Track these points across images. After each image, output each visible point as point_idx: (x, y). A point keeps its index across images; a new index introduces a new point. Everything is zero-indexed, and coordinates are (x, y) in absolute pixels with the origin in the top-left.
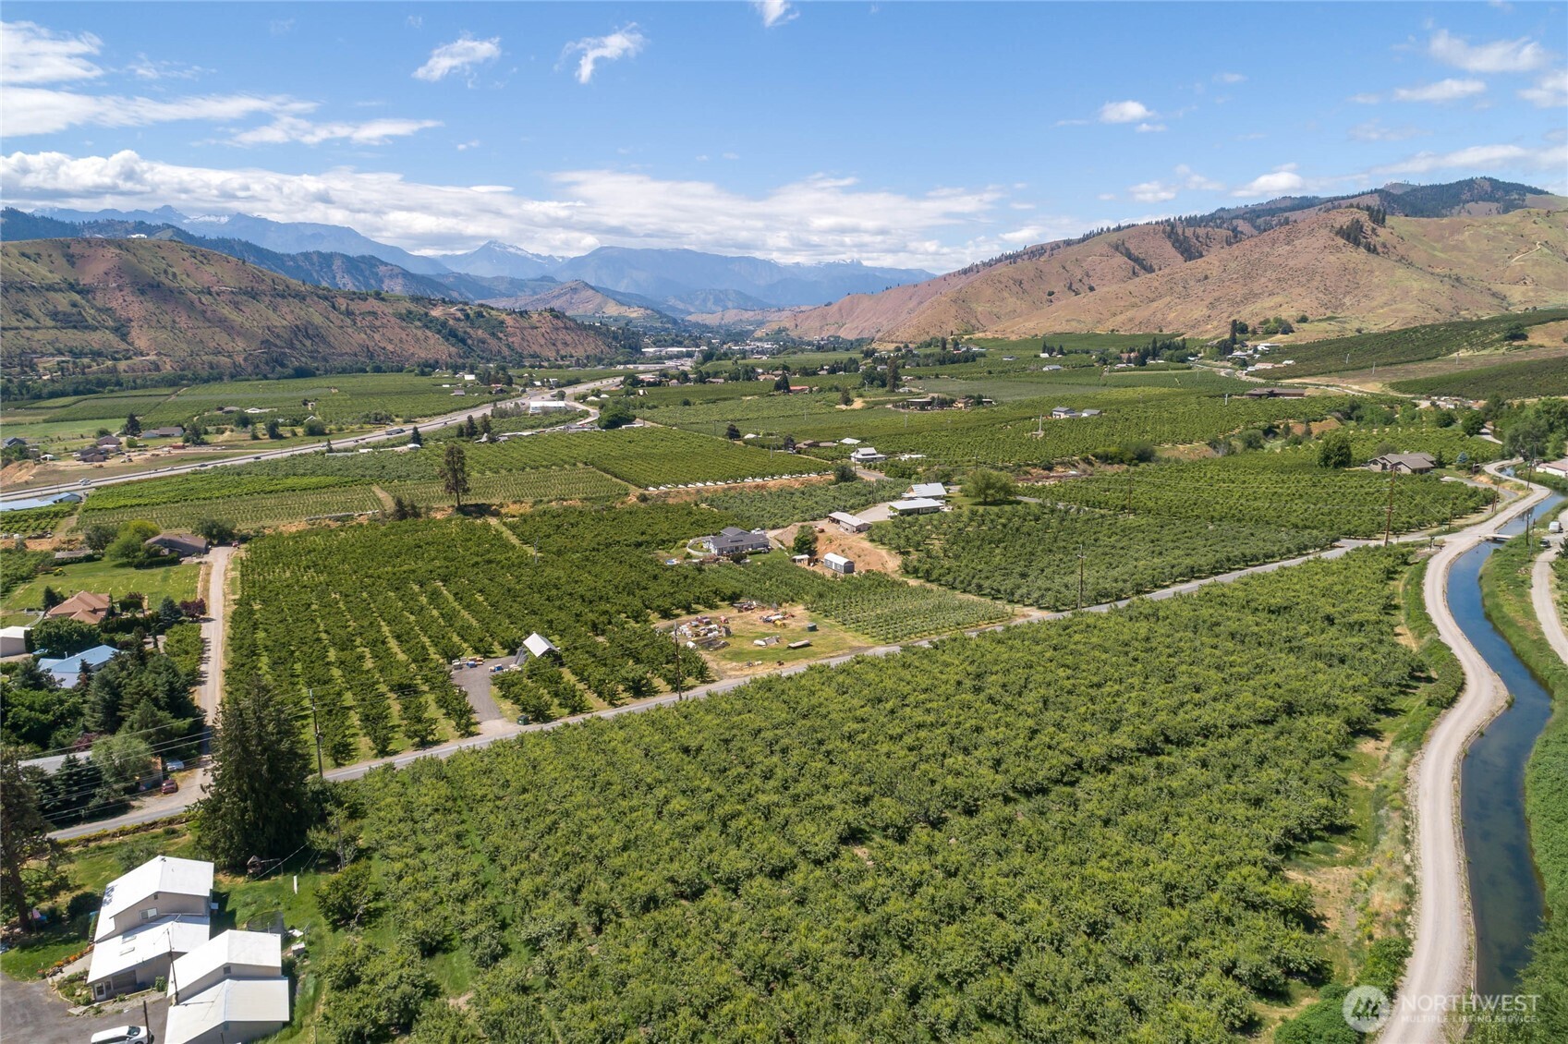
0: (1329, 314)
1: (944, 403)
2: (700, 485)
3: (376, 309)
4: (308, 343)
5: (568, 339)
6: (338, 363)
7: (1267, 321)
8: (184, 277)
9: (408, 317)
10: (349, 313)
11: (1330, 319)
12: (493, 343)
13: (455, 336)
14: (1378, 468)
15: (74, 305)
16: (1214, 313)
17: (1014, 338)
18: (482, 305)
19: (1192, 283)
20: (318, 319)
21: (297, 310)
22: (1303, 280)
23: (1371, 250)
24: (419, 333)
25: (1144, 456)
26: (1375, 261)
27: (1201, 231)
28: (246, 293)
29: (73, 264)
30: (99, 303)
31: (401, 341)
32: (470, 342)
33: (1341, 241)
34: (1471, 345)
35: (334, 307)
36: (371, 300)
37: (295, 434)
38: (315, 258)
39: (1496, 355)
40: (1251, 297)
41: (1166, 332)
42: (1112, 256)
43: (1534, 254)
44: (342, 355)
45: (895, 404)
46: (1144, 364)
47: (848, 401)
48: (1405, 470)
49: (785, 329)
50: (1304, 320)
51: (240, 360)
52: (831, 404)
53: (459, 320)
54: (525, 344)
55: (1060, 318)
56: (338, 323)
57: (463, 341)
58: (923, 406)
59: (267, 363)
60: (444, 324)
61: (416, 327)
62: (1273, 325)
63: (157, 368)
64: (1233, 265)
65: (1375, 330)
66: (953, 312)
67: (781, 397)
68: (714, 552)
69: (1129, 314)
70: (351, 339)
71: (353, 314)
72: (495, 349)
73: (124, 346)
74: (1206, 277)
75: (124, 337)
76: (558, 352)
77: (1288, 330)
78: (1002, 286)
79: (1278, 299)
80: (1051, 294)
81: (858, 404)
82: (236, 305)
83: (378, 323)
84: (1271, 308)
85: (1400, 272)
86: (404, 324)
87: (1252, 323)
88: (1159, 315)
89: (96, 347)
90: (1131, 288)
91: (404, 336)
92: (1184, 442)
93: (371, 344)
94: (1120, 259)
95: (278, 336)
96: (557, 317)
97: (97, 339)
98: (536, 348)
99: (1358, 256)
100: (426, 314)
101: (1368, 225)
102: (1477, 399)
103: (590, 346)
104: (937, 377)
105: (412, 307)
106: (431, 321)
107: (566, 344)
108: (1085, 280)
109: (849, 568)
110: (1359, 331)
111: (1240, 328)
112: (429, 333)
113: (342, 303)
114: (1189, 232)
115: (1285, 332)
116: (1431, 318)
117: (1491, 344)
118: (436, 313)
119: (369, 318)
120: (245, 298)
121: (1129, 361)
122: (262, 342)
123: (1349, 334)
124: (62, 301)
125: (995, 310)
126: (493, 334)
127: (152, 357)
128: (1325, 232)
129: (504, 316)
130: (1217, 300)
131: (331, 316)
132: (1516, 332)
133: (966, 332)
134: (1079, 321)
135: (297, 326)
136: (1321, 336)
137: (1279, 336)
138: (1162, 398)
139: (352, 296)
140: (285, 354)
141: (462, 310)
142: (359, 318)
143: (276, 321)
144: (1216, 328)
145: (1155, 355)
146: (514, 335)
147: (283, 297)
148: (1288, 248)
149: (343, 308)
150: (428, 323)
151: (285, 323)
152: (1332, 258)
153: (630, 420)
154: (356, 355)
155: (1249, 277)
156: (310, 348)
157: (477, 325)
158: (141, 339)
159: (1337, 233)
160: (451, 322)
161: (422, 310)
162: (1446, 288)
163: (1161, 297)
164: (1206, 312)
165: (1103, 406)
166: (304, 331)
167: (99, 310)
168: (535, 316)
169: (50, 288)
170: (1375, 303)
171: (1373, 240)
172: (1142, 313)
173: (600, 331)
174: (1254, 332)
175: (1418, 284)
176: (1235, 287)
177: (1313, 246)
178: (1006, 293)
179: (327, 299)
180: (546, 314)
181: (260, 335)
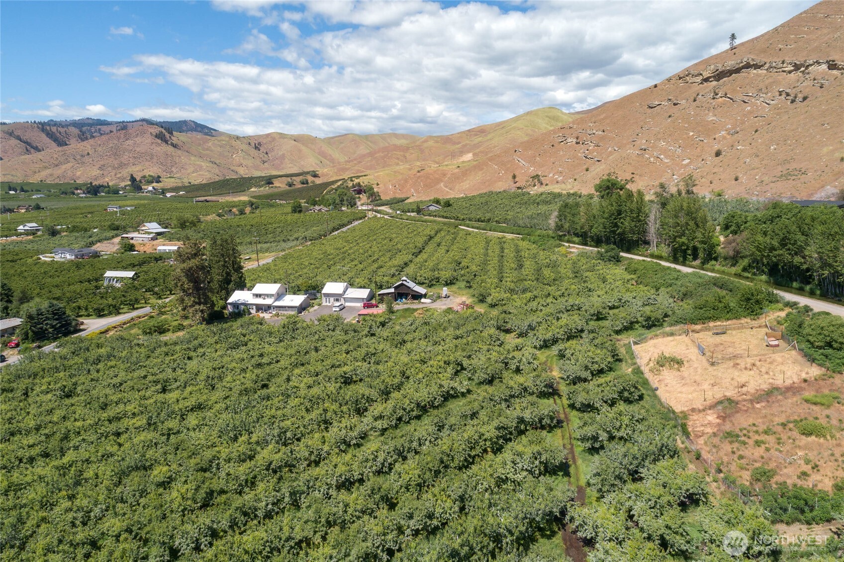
0: (169, 176)
7: (144, 177)
14: (312, 212)
19: (80, 157)
22: (148, 158)
23: (174, 146)
26: (179, 152)
27: (62, 130)
33: (159, 141)
34: (255, 186)
40: (123, 165)
41: (79, 182)
46: (96, 195)
48: (324, 211)
50: (161, 177)
62: (148, 178)
64: (100, 149)
65: (196, 183)
68: (70, 256)
69: (48, 171)
74: (88, 154)
77: (157, 181)
79: (140, 167)
85: (192, 158)
87: (138, 177)
88: (69, 172)
90: (40, 157)
94: (15, 141)
99: (170, 149)
101: (167, 135)
110: (189, 183)
111: (133, 179)
114: (54, 129)
116: (217, 179)
121: (84, 193)
128: (149, 135)
130: (104, 165)
132: (269, 181)
134: (12, 175)
136: (175, 185)
137: (155, 184)
148: (130, 142)
152: (158, 149)
155: (116, 155)
159: (156, 136)
162: (215, 167)
165: (133, 206)
170: (189, 172)
171: (173, 142)
172: (58, 171)
174: (142, 181)
175: (204, 164)
176: (111, 159)
177: (145, 142)
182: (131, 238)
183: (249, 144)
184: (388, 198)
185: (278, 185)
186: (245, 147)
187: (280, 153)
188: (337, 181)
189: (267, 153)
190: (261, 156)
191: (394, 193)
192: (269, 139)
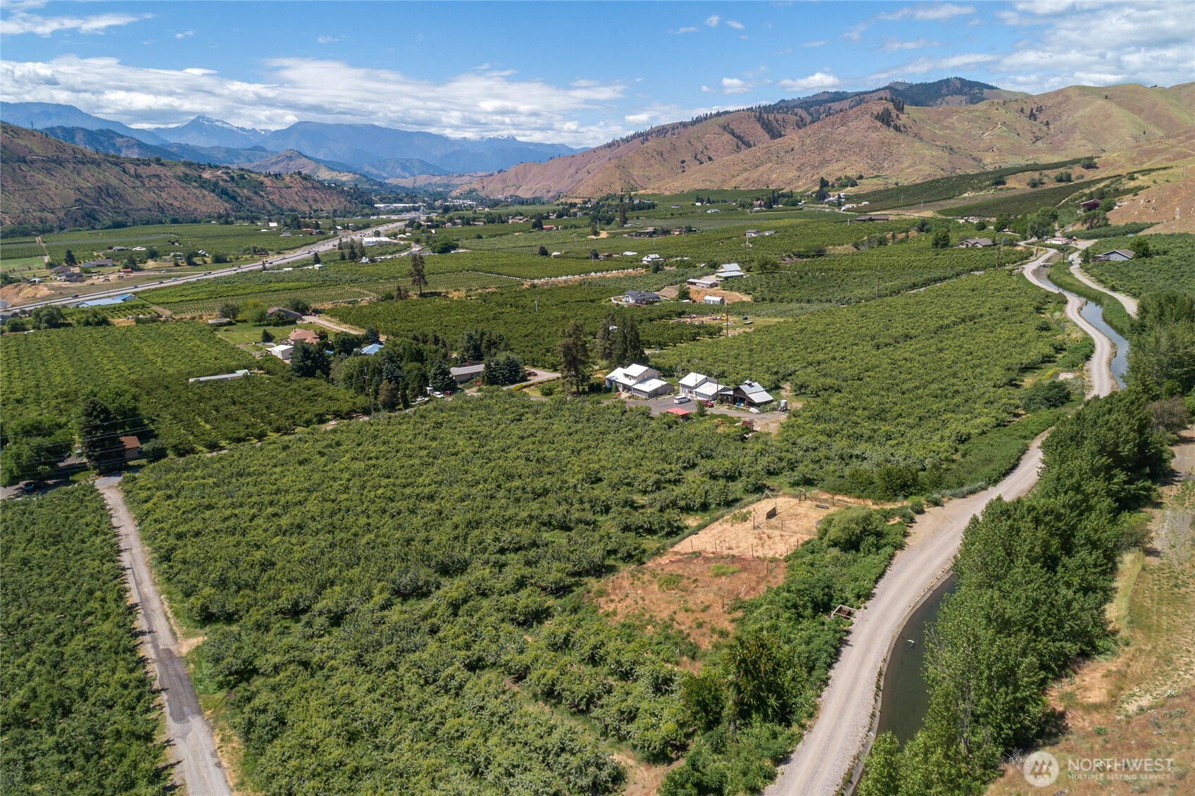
0: (875, 173)
1: (666, 232)
2: (564, 278)
3: (158, 173)
4: (111, 201)
5: (317, 196)
6: (136, 216)
7: (840, 179)
9: (185, 178)
10: (138, 176)
11: (876, 177)
13: (227, 194)
14: (964, 246)
16: (802, 174)
17: (667, 193)
18: (242, 169)
19: (782, 154)
20: (114, 182)
21: (96, 174)
22: (857, 150)
23: (897, 129)
24: (198, 192)
25: (820, 253)
26: (900, 137)
27: (779, 117)
28: (54, 161)
31: (184, 199)
32: (239, 199)
33: (879, 124)
34: (973, 189)
35: (124, 171)
36: (153, 165)
39: (989, 194)
40: (824, 162)
41: (771, 187)
42: (722, 134)
43: (997, 131)
44: (138, 210)
45: (629, 234)
47: (596, 233)
48: (979, 246)
49: (475, 190)
50: (861, 177)
51: (62, 215)
52: (582, 235)
53: (226, 181)
54: (283, 200)
55: (694, 179)
56: (130, 184)
58: (651, 235)
59: (83, 218)
60: (216, 185)
61: (194, 187)
62: (845, 181)
64: (808, 141)
65: (906, 183)
66: (618, 175)
68: (631, 301)
69: (745, 175)
70: (143, 198)
71: (141, 176)
72: (260, 204)
74: (792, 150)
76: (311, 207)
77: (854, 184)
78: (650, 156)
79: (842, 164)
80: (683, 162)
81: (604, 235)
82: (49, 172)
83: (162, 184)
84: (839, 170)
85: (917, 144)
86: (184, 185)
87: (831, 180)
88: (765, 176)
90: (742, 157)
91: (186, 195)
92: (839, 245)
93: (161, 201)
94: (727, 137)
95: (87, 196)
96: (305, 179)
98: (292, 204)
99: (890, 134)
100: (200, 176)
101: (894, 112)
102: (991, 217)
103: (336, 203)
104: (638, 218)
105: (187, 171)
106: (205, 183)
107: (315, 200)
108: (705, 151)
109: (722, 301)
110: (897, 184)
111: (824, 183)
112: (206, 193)
113: (131, 168)
114: (771, 117)
115: (852, 186)
116: (940, 174)
117: (985, 188)
118: (207, 175)
119: (155, 180)
120: (53, 165)
121: (760, 206)
122: (76, 201)
123: (891, 186)
125: (647, 174)
126: (256, 193)
128: (867, 117)
129: (262, 178)
130: (803, 165)
131: (124, 179)
132: (999, 179)
135: (99, 187)
136: (875, 188)
137: (849, 188)
138: (806, 225)
139: (137, 162)
140: (94, 209)
141: (227, 173)
142: (146, 181)
143: (81, 183)
144: (805, 184)
146: (273, 193)
147: (83, 163)
148: (845, 128)
149: (132, 172)
150: (203, 184)
151: (89, 184)
152: (874, 135)
153: (455, 247)
154: (150, 210)
155: (821, 149)
156: (113, 204)
157: (241, 185)
159: (876, 118)
160: (221, 183)
161: (196, 174)
162: (946, 155)
163: (762, 164)
164: (796, 173)
165: (777, 230)
166: (104, 191)
168: (288, 178)
170: (904, 166)
171: (899, 123)
172: (754, 175)
174: (833, 186)
175: (928, 153)
176: (813, 155)
177: (861, 127)
178: (652, 161)
179: (116, 164)
180: (297, 177)
181: (73, 196)
182: (695, 284)
183: (1022, 111)
184: (1122, 224)
185: (1012, 186)
186: (1010, 117)
187: (1070, 122)
188: (1102, 180)
189: (1047, 124)
190: (1035, 130)
191: (1141, 213)
192: (1060, 98)
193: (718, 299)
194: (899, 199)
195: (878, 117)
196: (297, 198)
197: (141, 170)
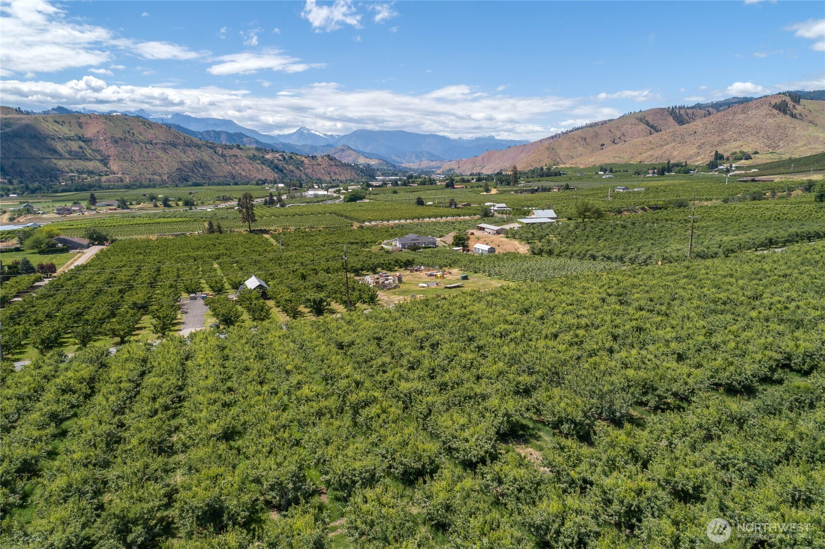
0: (771, 150)
1: (547, 189)
3: (237, 154)
4: (201, 170)
5: (337, 171)
6: (217, 180)
7: (735, 153)
8: (139, 135)
9: (253, 158)
10: (223, 156)
11: (772, 153)
12: (297, 172)
13: (278, 168)
15: (81, 148)
16: (701, 151)
17: (582, 167)
18: (293, 153)
19: (686, 136)
20: (207, 158)
21: (196, 153)
22: (754, 132)
23: (794, 116)
24: (259, 166)
26: (797, 123)
27: (689, 112)
28: (170, 144)
29: (81, 127)
30: (94, 147)
31: (249, 170)
32: (285, 171)
33: (776, 112)
35: (215, 152)
36: (234, 149)
37: (177, 205)
38: (212, 134)
40: (723, 142)
41: (671, 162)
42: (639, 125)
44: (218, 177)
46: (663, 174)
47: (487, 190)
49: (453, 169)
50: (756, 153)
51: (165, 178)
52: (478, 192)
53: (280, 160)
54: (314, 173)
55: (609, 156)
56: (217, 160)
57: (282, 171)
59: (179, 180)
60: (272, 162)
61: (258, 164)
62: (739, 155)
63: (122, 180)
64: (710, 126)
66: (547, 155)
67: (449, 190)
68: (399, 245)
69: (650, 153)
70: (223, 169)
71: (225, 156)
72: (298, 175)
73: (106, 169)
74: (695, 132)
75: (106, 164)
76: (331, 177)
77: (748, 157)
78: (575, 141)
79: (739, 143)
80: (602, 145)
81: (494, 192)
82: (165, 150)
83: (238, 161)
84: (736, 148)
85: (812, 128)
86: (251, 162)
87: (726, 155)
88: (668, 153)
89: (91, 169)
91: (251, 168)
93: (234, 172)
94: (642, 126)
95: (186, 166)
96: (331, 159)
97: (91, 165)
98: (319, 175)
99: (787, 120)
100: (263, 157)
101: (790, 103)
103: (349, 175)
104: (539, 181)
105: (256, 153)
107: (335, 173)
108: (622, 138)
109: (492, 250)
110: (790, 157)
111: (719, 157)
112: (264, 167)
113: (220, 151)
114: (682, 112)
115: (746, 159)
118: (268, 156)
119: (234, 158)
120: (169, 146)
121: (654, 173)
122: (177, 169)
123: (784, 159)
124: (74, 146)
125: (571, 154)
126: (298, 168)
127: (120, 175)
128: (767, 106)
129: (303, 159)
130: (703, 144)
131: (213, 157)
133: (554, 164)
134: (620, 157)
135: (196, 162)
136: (768, 161)
137: (743, 161)
139: (225, 147)
140: (188, 175)
141: (282, 155)
142: (228, 158)
143: (185, 158)
144: (702, 159)
145: (669, 171)
146: (308, 168)
147: (189, 146)
148: (744, 115)
149: (220, 153)
150: (264, 161)
151: (189, 159)
152: (771, 121)
154: (226, 177)
155: (721, 131)
156: (202, 173)
157: (289, 162)
158: (114, 166)
159: (774, 107)
160: (276, 161)
161: (261, 155)
163: (667, 144)
164: (696, 150)
165: (646, 187)
166: (199, 164)
167: (93, 150)
168: (320, 159)
169: (69, 139)
170: (798, 145)
171: (795, 112)
172: (658, 152)
173: (355, 168)
174: (728, 159)
176: (713, 137)
177: (759, 115)
178: (577, 145)
179: (211, 148)
180: (325, 158)
181: (176, 166)
182: (483, 229)
193: (486, 248)
194: (790, 167)
195: (775, 107)
196: (323, 172)
197: (226, 152)
